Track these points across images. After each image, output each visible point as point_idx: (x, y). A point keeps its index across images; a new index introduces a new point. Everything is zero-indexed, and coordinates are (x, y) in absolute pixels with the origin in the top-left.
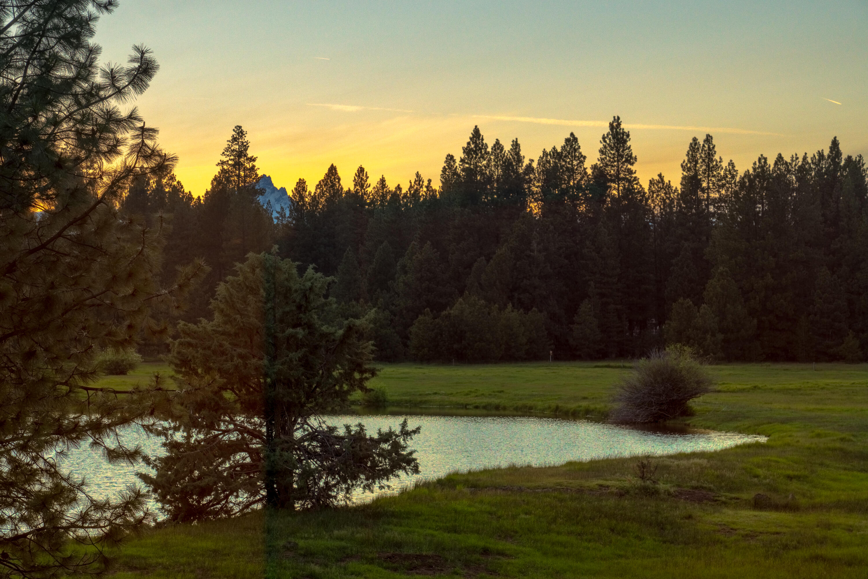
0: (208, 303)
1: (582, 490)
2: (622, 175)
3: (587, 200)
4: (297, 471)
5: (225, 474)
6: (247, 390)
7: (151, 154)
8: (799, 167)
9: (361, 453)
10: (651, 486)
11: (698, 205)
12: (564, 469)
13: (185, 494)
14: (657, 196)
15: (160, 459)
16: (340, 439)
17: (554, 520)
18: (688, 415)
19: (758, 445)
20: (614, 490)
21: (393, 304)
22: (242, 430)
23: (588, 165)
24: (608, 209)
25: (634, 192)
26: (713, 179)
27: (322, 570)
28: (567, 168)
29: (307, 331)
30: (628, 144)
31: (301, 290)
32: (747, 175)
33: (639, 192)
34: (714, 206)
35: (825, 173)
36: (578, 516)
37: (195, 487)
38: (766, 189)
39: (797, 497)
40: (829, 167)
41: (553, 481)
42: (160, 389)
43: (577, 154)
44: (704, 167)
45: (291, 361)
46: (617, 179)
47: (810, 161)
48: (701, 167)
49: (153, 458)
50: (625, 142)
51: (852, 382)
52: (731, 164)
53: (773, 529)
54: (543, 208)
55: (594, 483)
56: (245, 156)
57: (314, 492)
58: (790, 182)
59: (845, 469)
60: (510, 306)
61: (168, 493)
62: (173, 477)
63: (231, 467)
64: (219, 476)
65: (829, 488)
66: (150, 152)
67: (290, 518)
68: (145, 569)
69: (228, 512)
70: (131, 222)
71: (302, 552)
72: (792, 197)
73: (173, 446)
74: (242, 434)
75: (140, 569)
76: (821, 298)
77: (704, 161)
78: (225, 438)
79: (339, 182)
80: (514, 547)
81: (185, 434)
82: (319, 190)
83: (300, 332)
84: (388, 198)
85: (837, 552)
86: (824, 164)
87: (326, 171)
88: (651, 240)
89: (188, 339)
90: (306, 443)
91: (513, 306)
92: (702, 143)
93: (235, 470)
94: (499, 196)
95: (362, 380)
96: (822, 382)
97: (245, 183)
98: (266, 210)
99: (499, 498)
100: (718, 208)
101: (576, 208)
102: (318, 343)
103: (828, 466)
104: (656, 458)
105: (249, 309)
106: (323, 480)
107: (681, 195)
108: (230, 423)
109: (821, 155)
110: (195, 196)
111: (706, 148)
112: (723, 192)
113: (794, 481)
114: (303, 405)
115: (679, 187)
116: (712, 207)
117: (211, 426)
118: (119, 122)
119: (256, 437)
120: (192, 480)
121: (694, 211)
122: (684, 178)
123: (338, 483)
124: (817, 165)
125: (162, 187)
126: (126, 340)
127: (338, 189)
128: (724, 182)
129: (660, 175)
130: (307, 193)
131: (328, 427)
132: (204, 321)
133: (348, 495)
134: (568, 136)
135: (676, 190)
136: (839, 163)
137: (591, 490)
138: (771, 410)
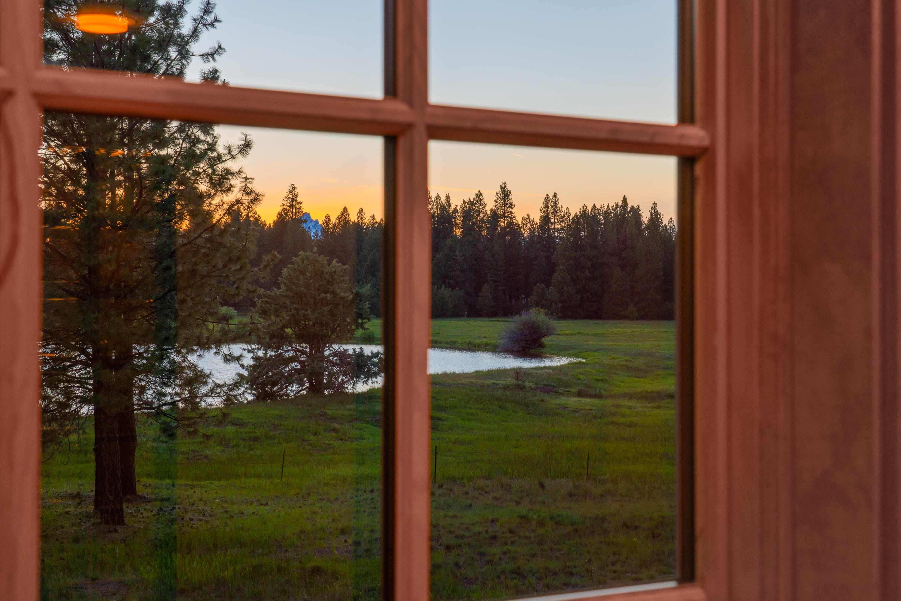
0: (278, 279)
1: (484, 386)
2: (507, 215)
3: (487, 228)
4: (326, 373)
5: (286, 374)
6: (299, 328)
7: (251, 192)
8: (605, 211)
9: (362, 364)
10: (522, 384)
11: (549, 232)
12: (474, 374)
13: (264, 384)
14: (526, 226)
15: (250, 366)
16: (350, 356)
17: (468, 401)
18: (541, 347)
19: (580, 363)
20: (501, 386)
21: (378, 285)
22: (296, 350)
23: (488, 209)
24: (498, 233)
25: (513, 224)
26: (557, 217)
27: (340, 427)
28: (476, 210)
29: (332, 295)
30: (510, 197)
31: (330, 272)
32: (576, 216)
33: (516, 224)
34: (558, 233)
35: (619, 215)
36: (481, 399)
37: (269, 381)
38: (587, 223)
39: (602, 391)
40: (621, 212)
41: (468, 380)
42: (253, 323)
43: (482, 202)
44: (552, 211)
45: (323, 311)
46: (504, 216)
47: (611, 208)
48: (551, 211)
49: (246, 365)
50: (509, 196)
51: (632, 330)
52: (568, 209)
53: (588, 408)
54: (462, 232)
55: (490, 382)
56: (296, 201)
57: (335, 385)
58: (600, 220)
59: (628, 376)
60: (443, 286)
61: (254, 384)
62: (257, 375)
63: (290, 370)
64: (283, 375)
65: (619, 386)
66: (250, 190)
67: (322, 399)
68: (242, 425)
69: (287, 395)
70: (239, 229)
71: (329, 417)
72: (600, 228)
73: (257, 359)
74: (296, 353)
75: (239, 425)
76: (616, 284)
77: (552, 207)
78: (286, 355)
79: (348, 216)
80: (446, 415)
81: (264, 352)
82: (337, 221)
83: (329, 296)
84: (376, 225)
85: (623, 420)
86: (618, 210)
87: (342, 210)
88: (522, 251)
89: (266, 299)
90: (331, 358)
91: (445, 287)
92: (551, 197)
93: (291, 372)
94: (438, 226)
95: (362, 323)
96: (616, 330)
97: (296, 216)
98: (307, 232)
99: (437, 390)
100: (560, 233)
101: (481, 233)
102: (338, 302)
103: (618, 374)
104: (524, 369)
105: (300, 283)
106: (340, 378)
107: (539, 226)
108: (289, 346)
109: (617, 205)
110: (268, 223)
111: (554, 200)
112: (563, 225)
113: (600, 382)
114: (330, 337)
115: (539, 222)
116: (556, 233)
117: (278, 348)
118: (232, 174)
119: (303, 354)
120: (268, 377)
121: (546, 235)
122: (541, 217)
123: (349, 380)
124: (615, 210)
125: (249, 218)
126: (236, 294)
127: (348, 221)
128: (563, 219)
129: (528, 215)
130: (331, 222)
131: (344, 349)
132: (275, 289)
133: (354, 387)
134: (477, 192)
135: (537, 223)
136: (627, 209)
137: (489, 386)
138: (588, 345)
